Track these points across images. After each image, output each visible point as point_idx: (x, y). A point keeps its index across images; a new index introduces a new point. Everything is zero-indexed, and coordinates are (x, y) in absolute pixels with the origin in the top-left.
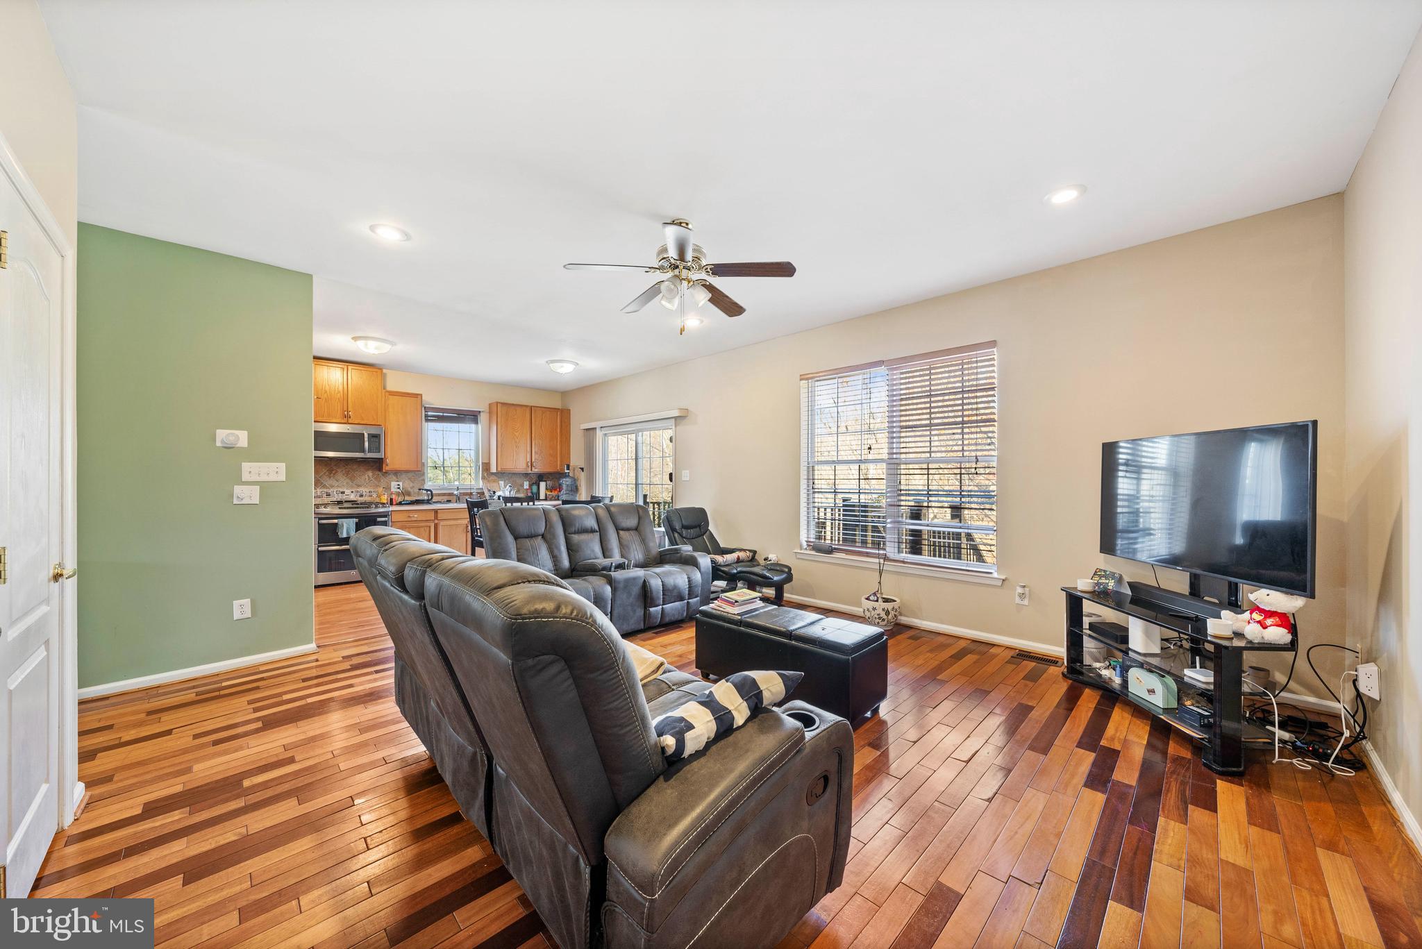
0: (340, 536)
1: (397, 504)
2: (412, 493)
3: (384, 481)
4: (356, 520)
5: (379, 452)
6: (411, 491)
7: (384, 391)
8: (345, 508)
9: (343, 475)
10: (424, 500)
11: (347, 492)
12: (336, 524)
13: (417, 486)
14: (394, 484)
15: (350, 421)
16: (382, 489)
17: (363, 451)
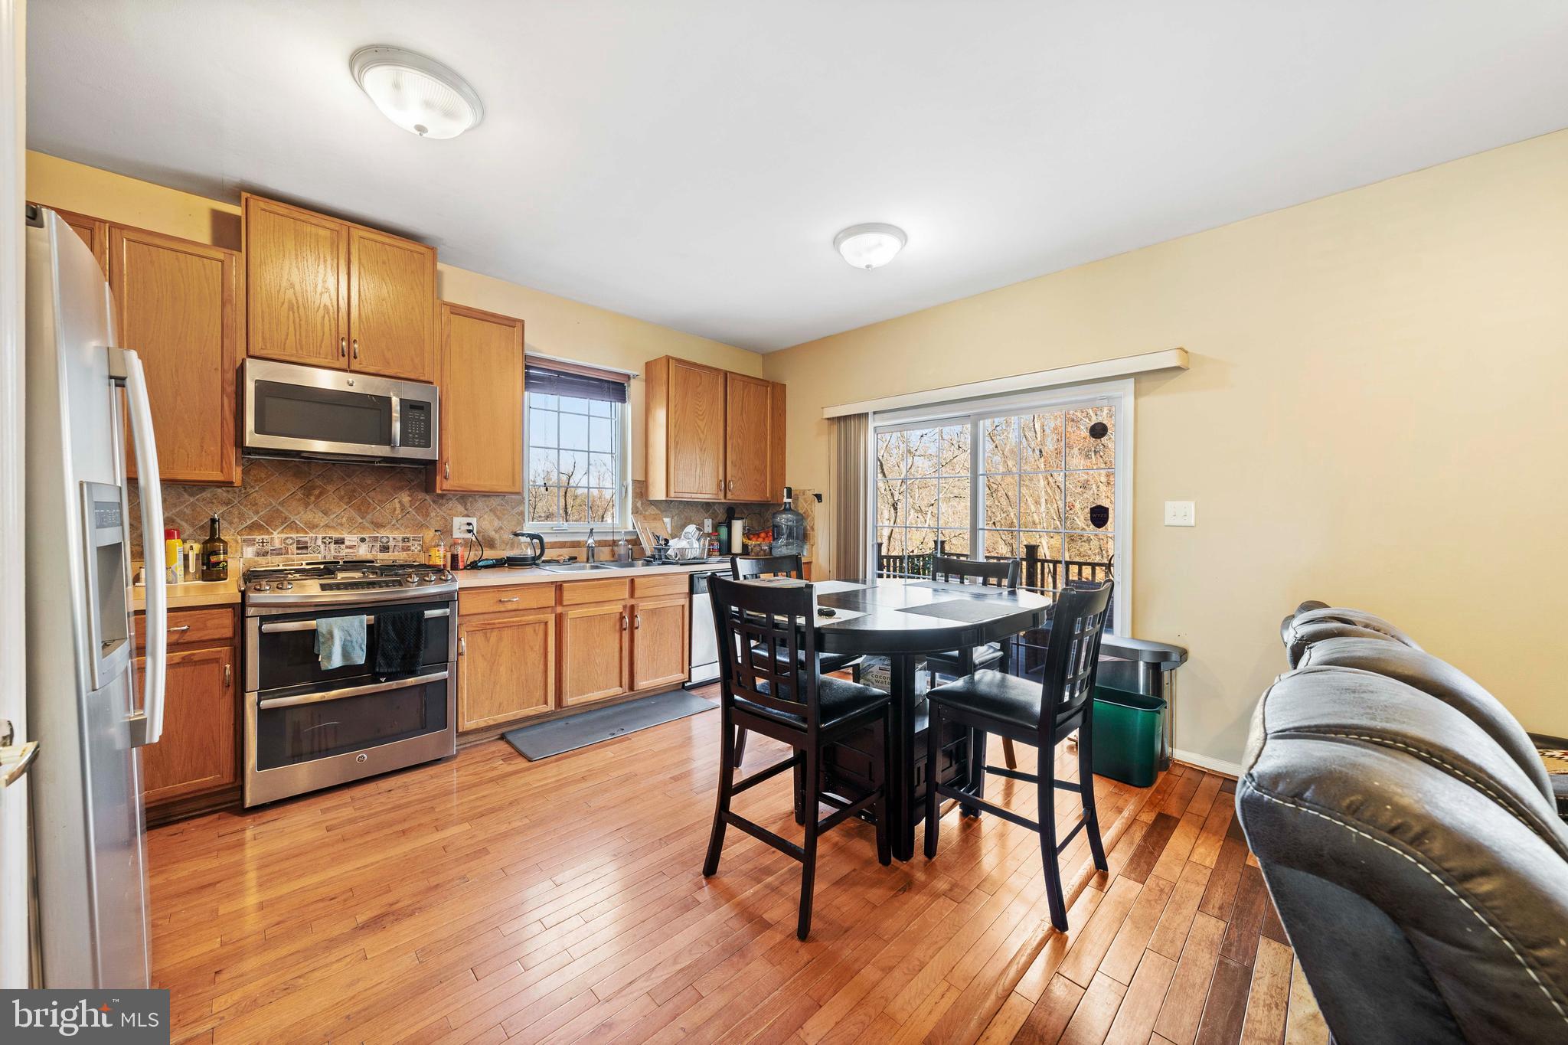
0: (326, 666)
1: (465, 568)
2: (498, 543)
3: (436, 514)
4: (366, 619)
5: (428, 445)
6: (496, 536)
7: (437, 302)
8: (338, 587)
9: (341, 498)
10: (524, 559)
11: (351, 539)
12: (313, 633)
13: (509, 526)
14: (459, 523)
15: (355, 366)
16: (431, 533)
17: (388, 440)
